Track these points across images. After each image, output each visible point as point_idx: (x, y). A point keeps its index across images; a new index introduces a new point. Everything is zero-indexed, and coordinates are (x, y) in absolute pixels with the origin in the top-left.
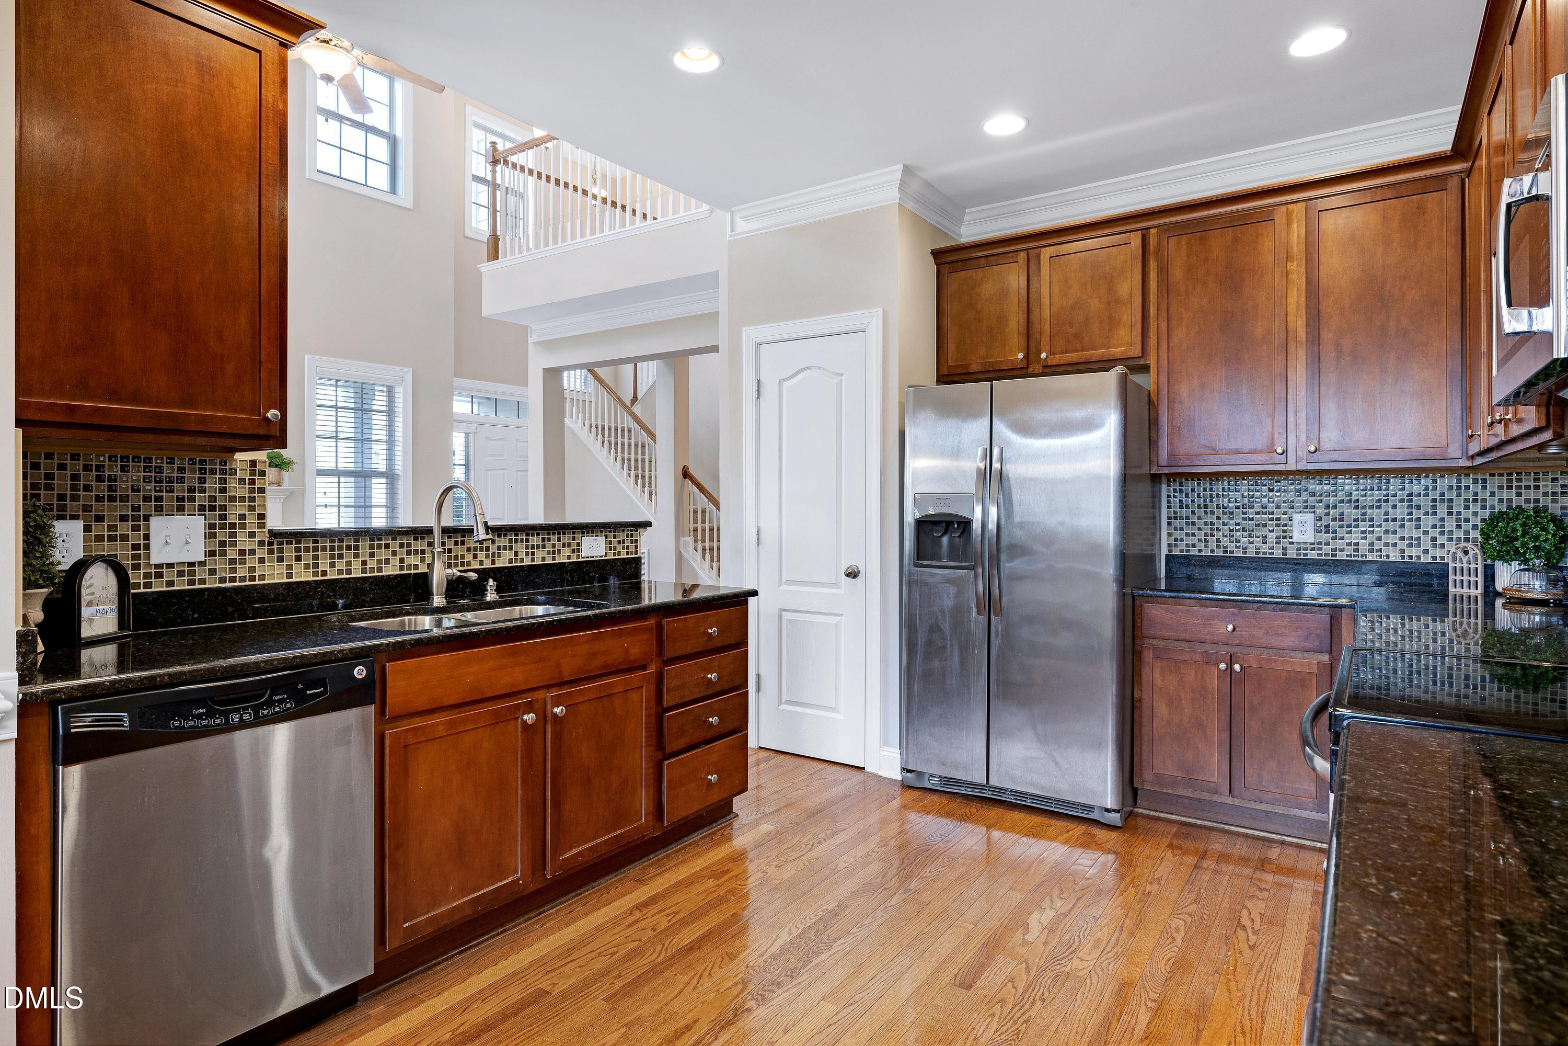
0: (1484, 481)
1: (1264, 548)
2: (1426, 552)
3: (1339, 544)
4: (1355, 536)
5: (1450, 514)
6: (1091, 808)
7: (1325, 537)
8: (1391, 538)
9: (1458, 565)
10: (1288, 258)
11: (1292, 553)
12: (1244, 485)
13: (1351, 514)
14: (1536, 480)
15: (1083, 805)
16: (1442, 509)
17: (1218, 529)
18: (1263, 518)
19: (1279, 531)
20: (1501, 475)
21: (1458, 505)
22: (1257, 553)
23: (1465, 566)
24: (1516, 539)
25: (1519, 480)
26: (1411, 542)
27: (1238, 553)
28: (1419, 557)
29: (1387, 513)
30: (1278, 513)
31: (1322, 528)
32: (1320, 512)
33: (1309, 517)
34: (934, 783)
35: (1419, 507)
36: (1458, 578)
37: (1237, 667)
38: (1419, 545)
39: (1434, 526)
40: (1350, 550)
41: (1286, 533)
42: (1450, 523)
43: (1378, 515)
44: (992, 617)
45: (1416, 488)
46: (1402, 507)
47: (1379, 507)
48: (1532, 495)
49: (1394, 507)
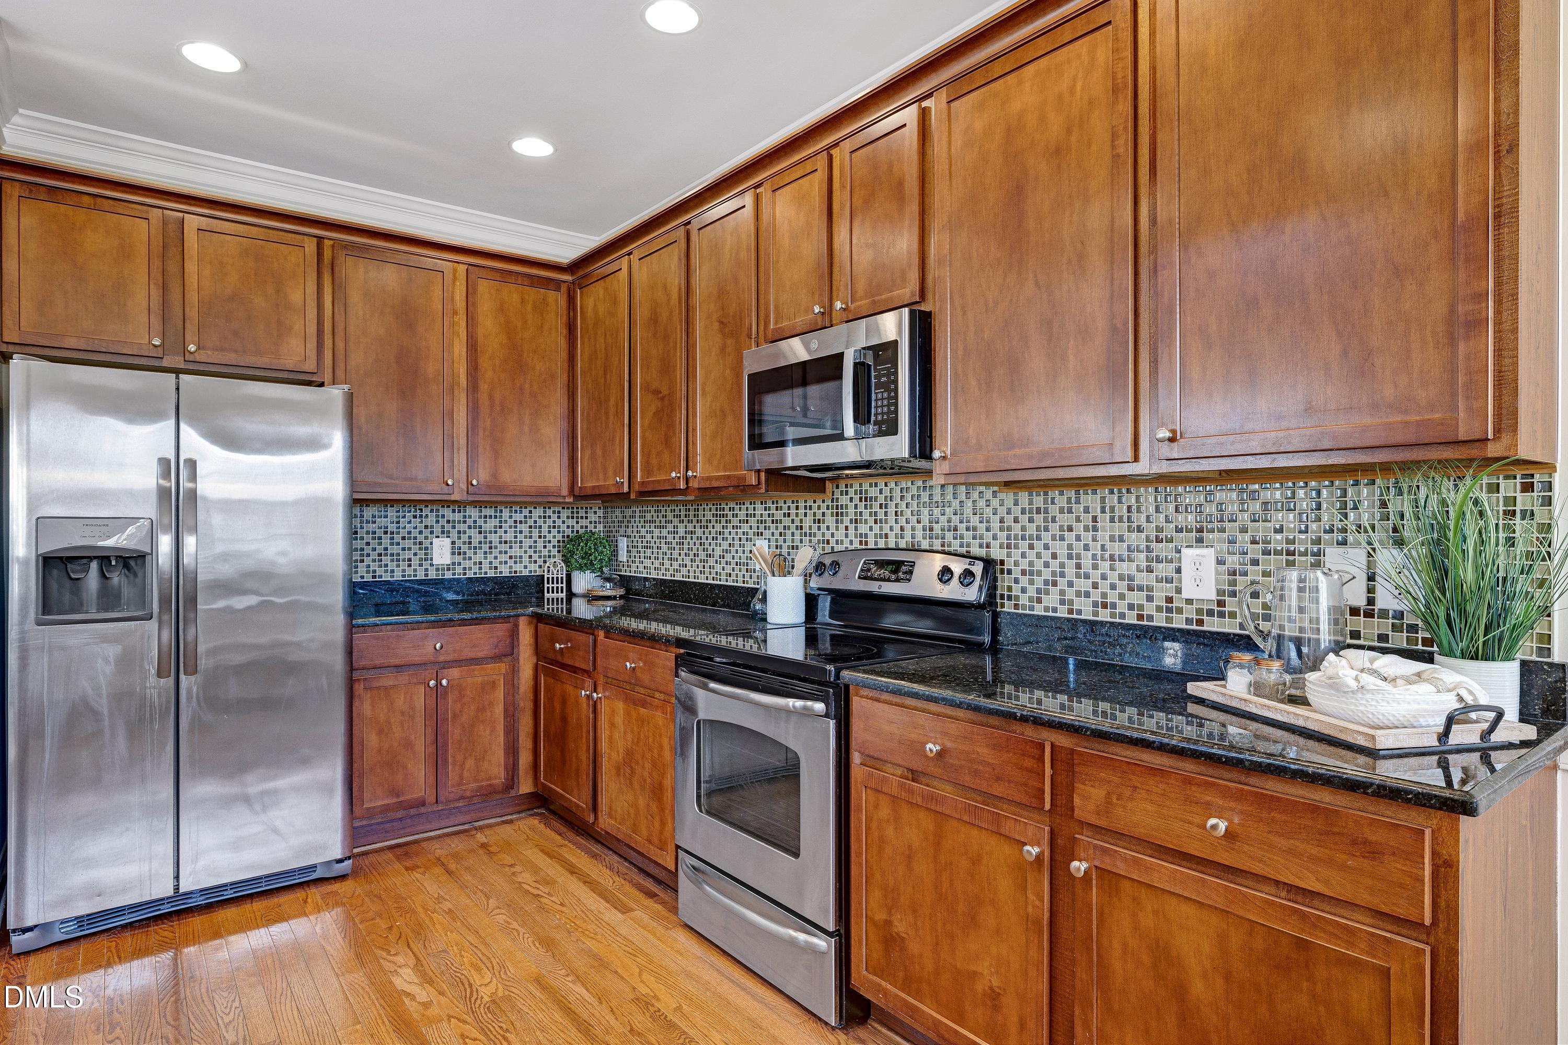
0: (559, 512)
1: (410, 571)
2: (525, 567)
3: (467, 564)
4: (479, 557)
5: (540, 537)
6: (313, 868)
7: (457, 559)
8: (503, 558)
9: (551, 576)
10: (455, 313)
11: (432, 575)
12: (391, 512)
13: (477, 538)
14: (586, 513)
15: (300, 869)
16: (535, 534)
17: (368, 555)
18: (407, 543)
19: (421, 554)
20: (568, 508)
21: (545, 530)
22: (404, 576)
23: (555, 576)
24: (591, 555)
25: (578, 513)
26: (518, 560)
27: (386, 577)
28: (521, 572)
29: (501, 537)
30: (421, 538)
31: (456, 551)
32: (454, 534)
33: (447, 542)
34: (71, 931)
35: (521, 532)
36: (551, 585)
37: (444, 682)
38: (521, 562)
39: (530, 547)
40: (476, 569)
41: (428, 557)
42: (540, 544)
43: (494, 538)
44: (182, 677)
45: (518, 517)
46: (511, 532)
47: (496, 532)
48: (584, 522)
49: (506, 532)
